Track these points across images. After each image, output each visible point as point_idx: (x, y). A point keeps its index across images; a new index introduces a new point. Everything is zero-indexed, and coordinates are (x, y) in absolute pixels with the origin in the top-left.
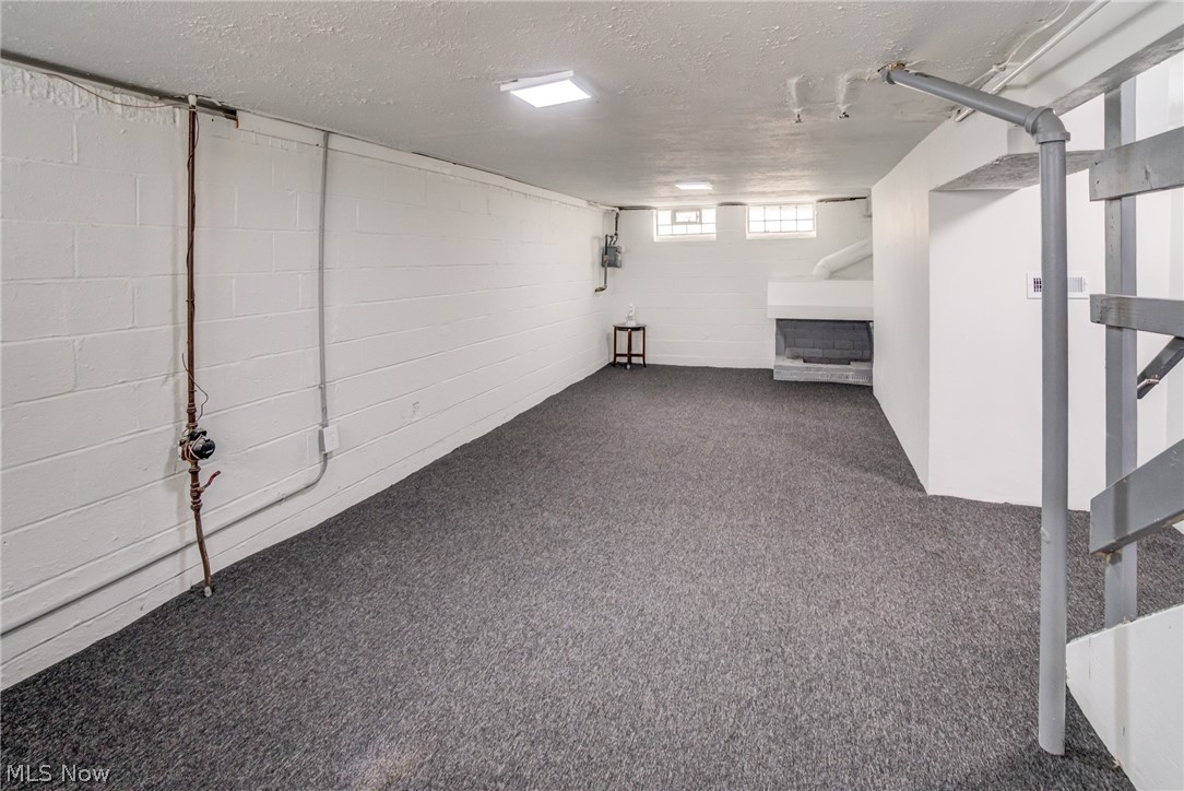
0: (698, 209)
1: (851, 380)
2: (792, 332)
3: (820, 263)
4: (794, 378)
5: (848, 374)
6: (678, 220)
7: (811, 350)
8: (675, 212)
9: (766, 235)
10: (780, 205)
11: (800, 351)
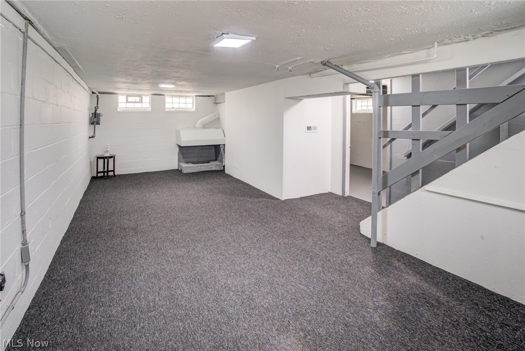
0: (141, 96)
1: (214, 169)
2: (185, 152)
3: (199, 121)
4: (192, 171)
5: (213, 166)
6: (129, 101)
7: (193, 159)
8: (128, 96)
9: (173, 109)
10: (180, 96)
11: (189, 160)
